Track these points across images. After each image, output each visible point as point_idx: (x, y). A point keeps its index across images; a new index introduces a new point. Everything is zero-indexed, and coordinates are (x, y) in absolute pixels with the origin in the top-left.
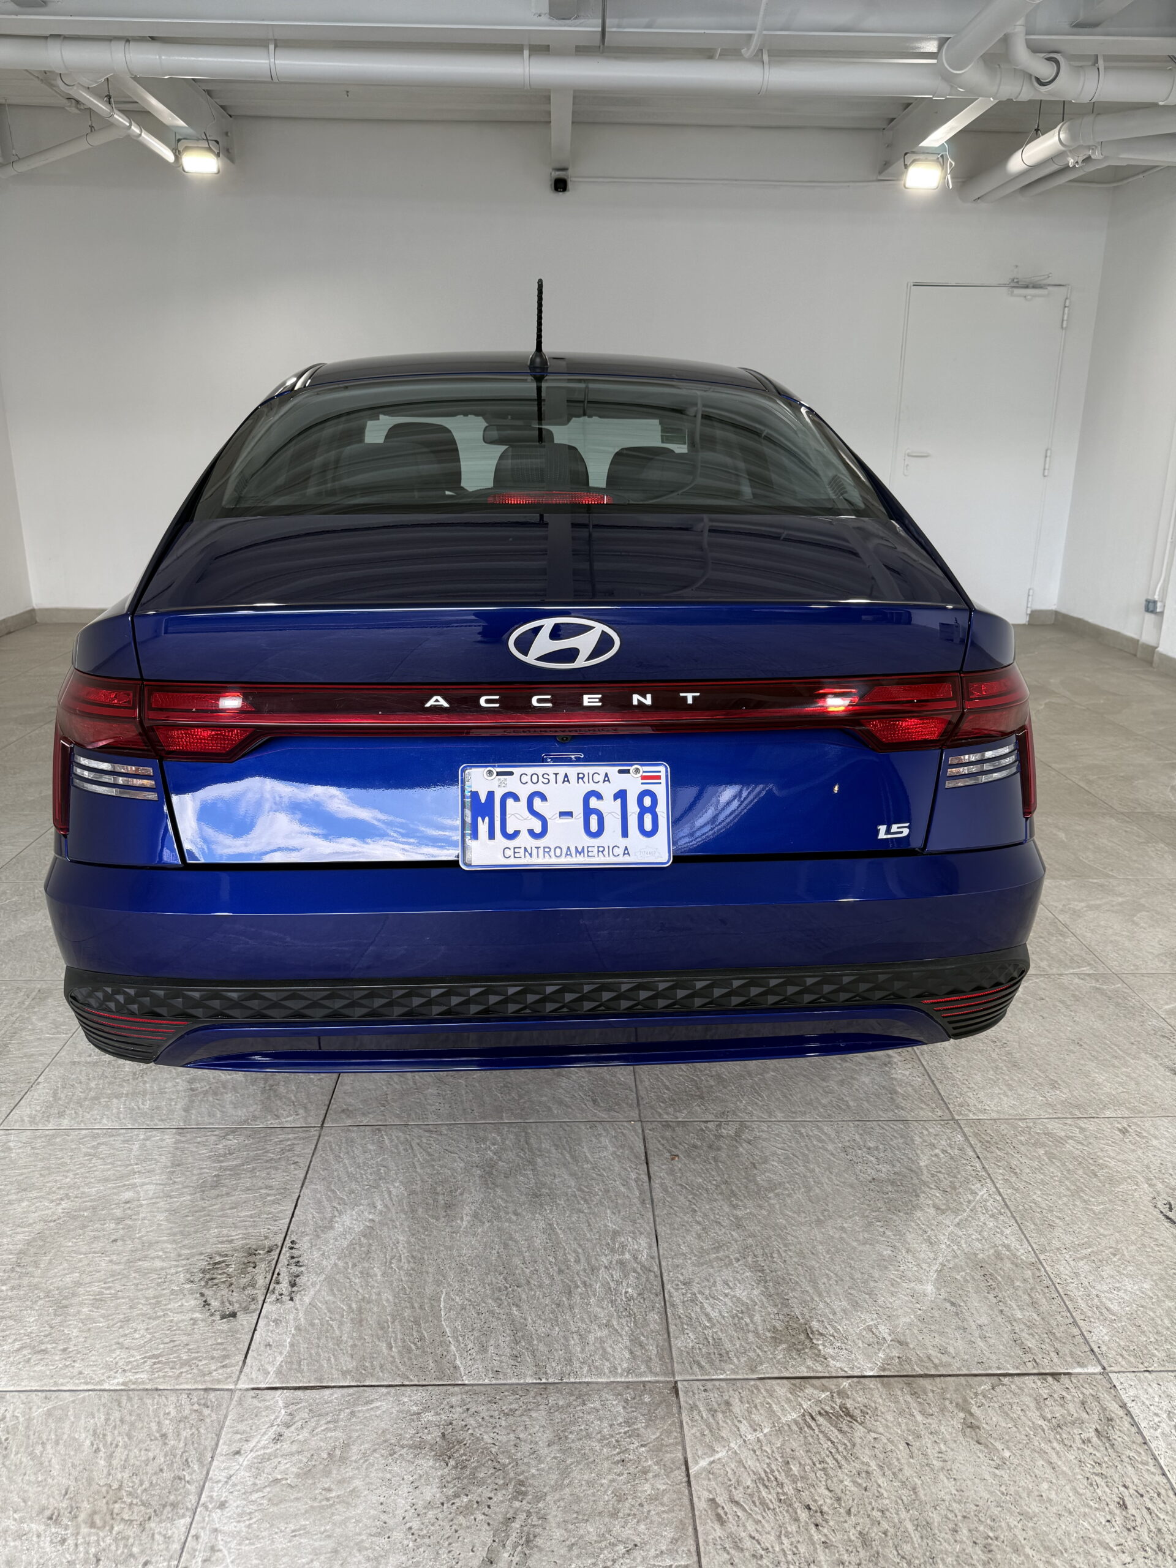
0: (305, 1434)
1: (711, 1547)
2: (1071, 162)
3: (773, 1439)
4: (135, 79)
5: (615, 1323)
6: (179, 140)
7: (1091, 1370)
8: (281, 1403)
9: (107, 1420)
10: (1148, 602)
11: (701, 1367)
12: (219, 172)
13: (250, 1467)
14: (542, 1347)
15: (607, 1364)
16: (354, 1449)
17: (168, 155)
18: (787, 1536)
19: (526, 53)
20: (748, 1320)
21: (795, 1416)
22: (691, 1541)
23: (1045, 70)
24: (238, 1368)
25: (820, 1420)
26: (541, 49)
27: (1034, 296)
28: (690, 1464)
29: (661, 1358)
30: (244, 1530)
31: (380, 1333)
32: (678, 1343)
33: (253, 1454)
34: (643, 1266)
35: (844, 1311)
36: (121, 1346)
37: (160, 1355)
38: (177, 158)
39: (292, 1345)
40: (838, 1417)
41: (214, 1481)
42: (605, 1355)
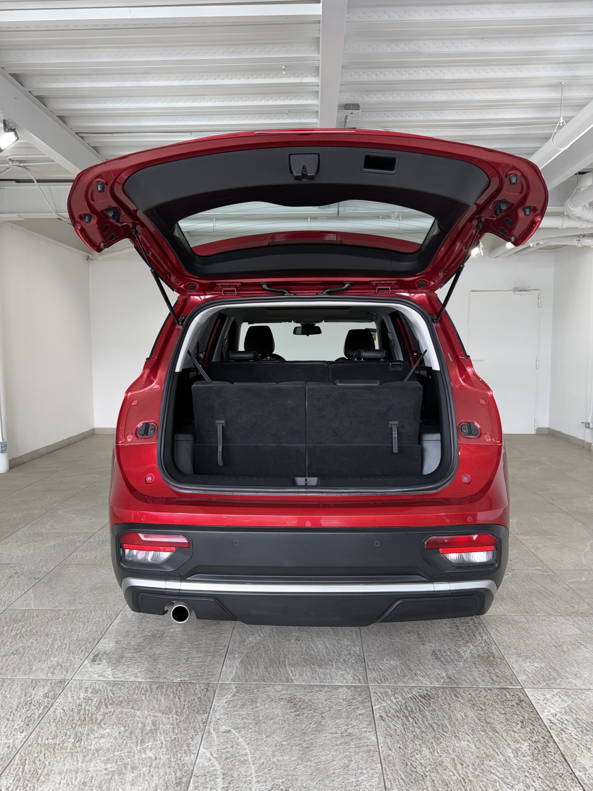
0: (243, 695)
1: (380, 727)
3: (402, 701)
5: (347, 670)
7: (517, 687)
8: (234, 687)
9: (177, 690)
11: (378, 683)
13: (226, 703)
14: (322, 676)
15: (345, 680)
16: (260, 699)
18: (406, 725)
19: (309, 219)
20: (394, 670)
21: (410, 696)
22: (373, 726)
24: (218, 678)
25: (419, 697)
26: (315, 218)
27: (524, 294)
28: (373, 707)
29: (364, 680)
30: (226, 718)
31: (266, 670)
32: (370, 676)
33: (226, 700)
34: (357, 655)
35: (430, 669)
36: (178, 671)
37: (191, 674)
39: (236, 673)
40: (425, 696)
41: (214, 705)
42: (344, 678)
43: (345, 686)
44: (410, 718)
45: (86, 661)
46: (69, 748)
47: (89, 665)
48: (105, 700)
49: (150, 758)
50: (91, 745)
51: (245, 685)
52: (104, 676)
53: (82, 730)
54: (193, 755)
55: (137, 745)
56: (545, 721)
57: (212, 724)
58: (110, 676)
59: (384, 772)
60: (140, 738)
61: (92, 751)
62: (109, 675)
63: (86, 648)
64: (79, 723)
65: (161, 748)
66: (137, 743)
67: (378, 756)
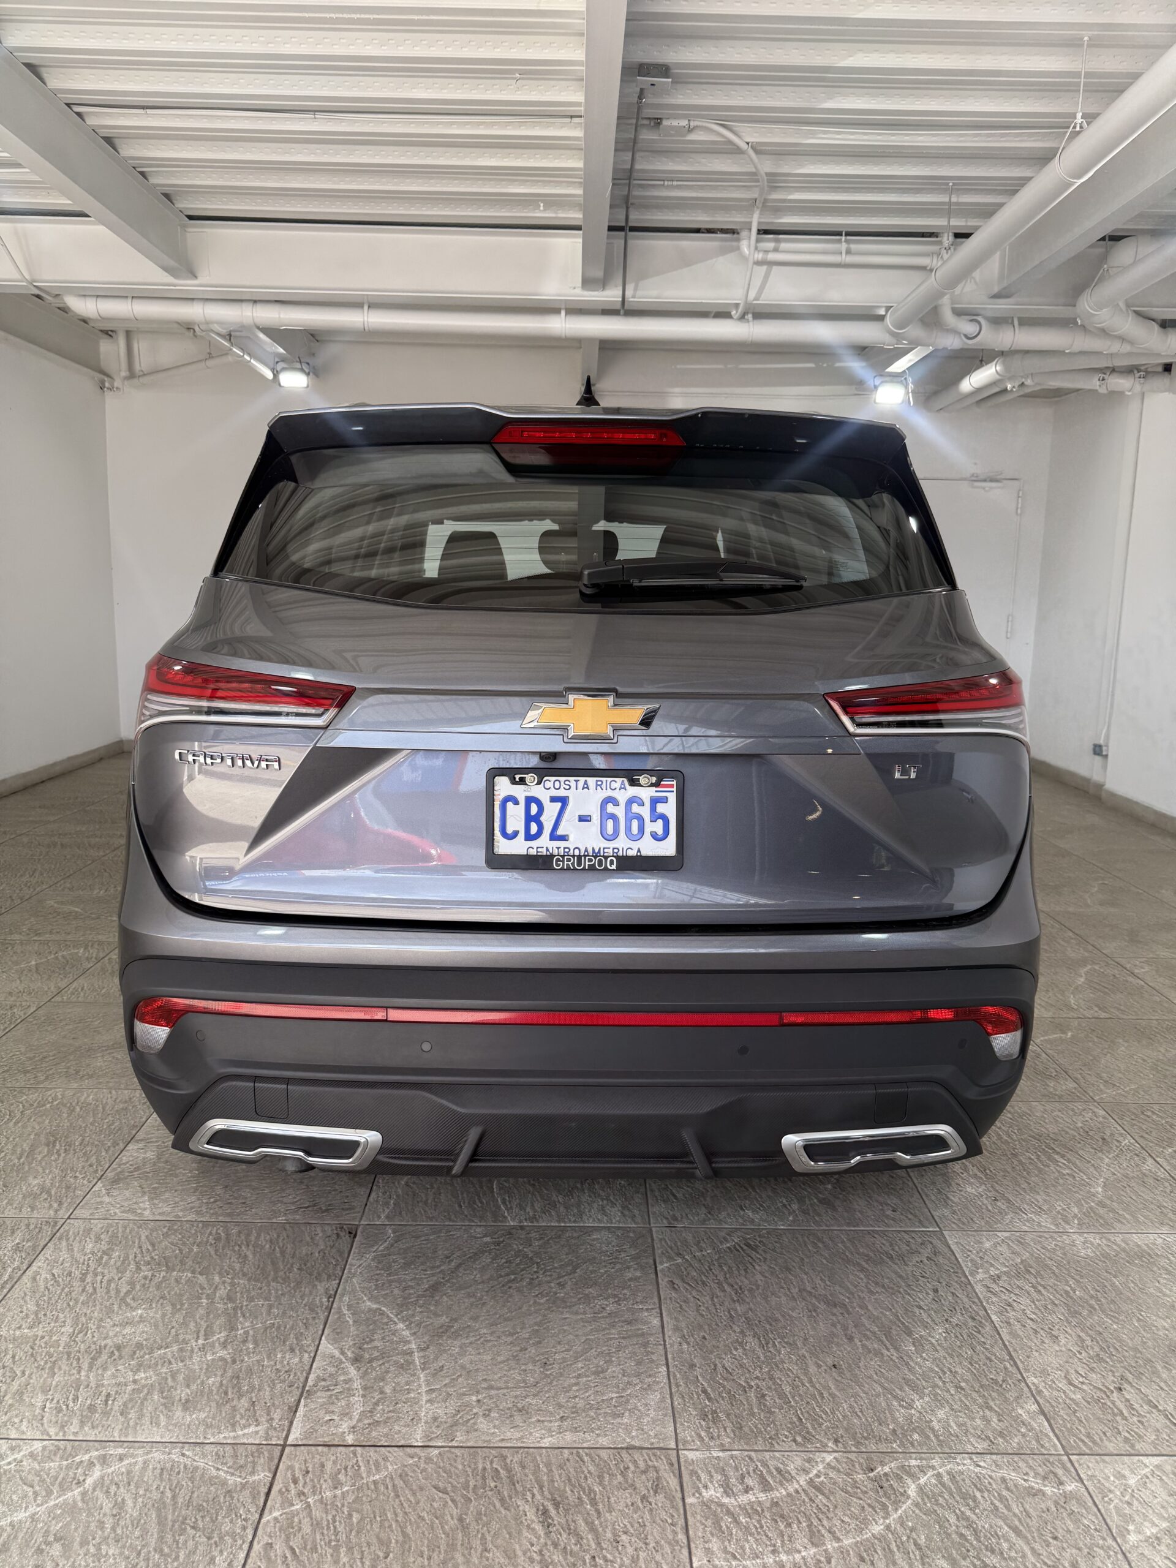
1: (668, 1301)
2: (1009, 387)
3: (713, 1255)
4: (258, 328)
5: (612, 1198)
6: (277, 362)
7: (931, 1229)
8: (390, 1231)
9: (278, 1236)
10: (1095, 746)
11: (669, 1222)
12: (308, 386)
13: (373, 1260)
14: (562, 1209)
15: (605, 1218)
16: (440, 1252)
17: (269, 375)
18: (717, 1297)
19: (563, 313)
21: (728, 1245)
22: (656, 1299)
23: (970, 328)
24: (360, 1214)
25: (745, 1248)
26: (577, 310)
27: (991, 488)
28: (658, 1265)
29: (642, 1216)
30: (374, 1287)
31: (454, 1199)
32: (653, 1210)
33: (375, 1254)
35: (769, 1197)
36: (282, 1202)
38: (276, 375)
39: (395, 1204)
40: (757, 1246)
41: (352, 1265)
42: (605, 1214)
43: (605, 1227)
44: (726, 1286)
45: (100, 1184)
46: (62, 1345)
47: (104, 1192)
48: (135, 1257)
49: (222, 1359)
50: (105, 1338)
51: (412, 1228)
52: (134, 1212)
53: (88, 1312)
54: (306, 1356)
55: (198, 1337)
56: (979, 1288)
57: (346, 1298)
58: (147, 1213)
59: (672, 1380)
60: (204, 1325)
61: (108, 1348)
62: (145, 1209)
63: (99, 1162)
64: (82, 1298)
65: (245, 1341)
66: (198, 1334)
67: (663, 1352)
